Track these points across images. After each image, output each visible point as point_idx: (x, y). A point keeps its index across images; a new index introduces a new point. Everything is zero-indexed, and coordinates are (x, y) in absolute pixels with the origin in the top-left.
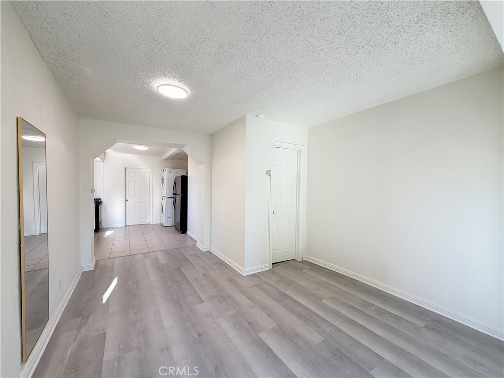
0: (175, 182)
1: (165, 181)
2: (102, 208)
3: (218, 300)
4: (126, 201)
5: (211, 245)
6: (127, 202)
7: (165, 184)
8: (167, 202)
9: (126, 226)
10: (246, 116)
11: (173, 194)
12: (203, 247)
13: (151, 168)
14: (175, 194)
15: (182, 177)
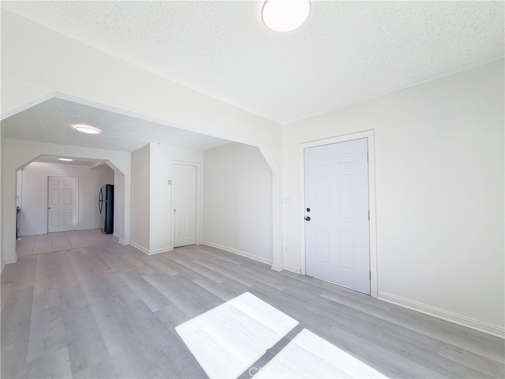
0: (101, 190)
5: (130, 240)
6: (50, 210)
9: (48, 233)
10: (151, 143)
12: (124, 242)
13: (77, 177)
14: (102, 201)
15: (107, 186)
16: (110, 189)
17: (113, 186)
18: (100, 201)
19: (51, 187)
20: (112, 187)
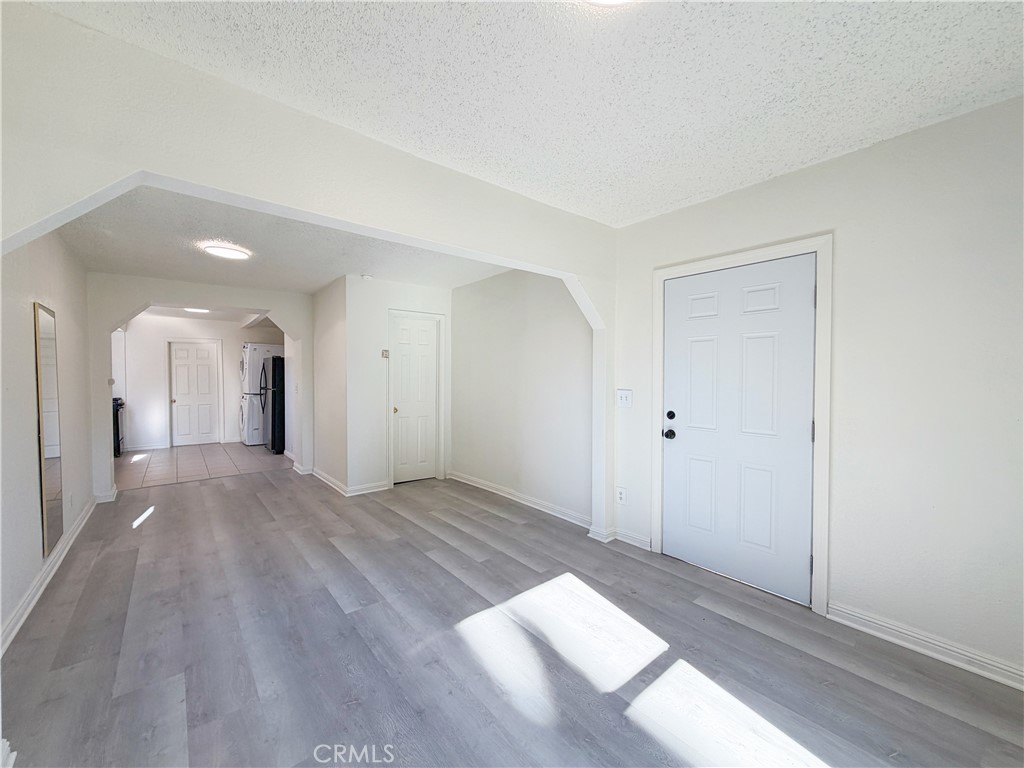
0: (264, 368)
1: (246, 366)
2: (124, 414)
3: (296, 518)
4: (172, 402)
5: (313, 465)
6: (174, 404)
7: (246, 371)
8: (251, 402)
9: (172, 447)
10: (346, 275)
11: (261, 388)
12: (302, 469)
13: (220, 342)
14: (265, 388)
15: (274, 359)
16: (278, 364)
19: (175, 362)
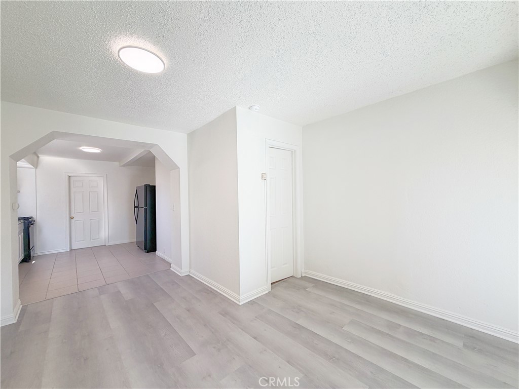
0: (137, 193)
3: (214, 348)
4: (71, 218)
9: (71, 250)
10: (237, 107)
12: (181, 271)
13: (105, 176)
14: (138, 207)
15: (146, 186)
16: (151, 191)
17: (155, 186)
18: (135, 207)
19: (73, 190)
20: (153, 189)
